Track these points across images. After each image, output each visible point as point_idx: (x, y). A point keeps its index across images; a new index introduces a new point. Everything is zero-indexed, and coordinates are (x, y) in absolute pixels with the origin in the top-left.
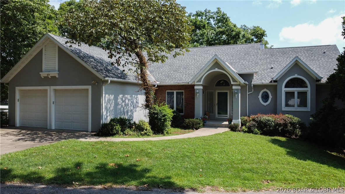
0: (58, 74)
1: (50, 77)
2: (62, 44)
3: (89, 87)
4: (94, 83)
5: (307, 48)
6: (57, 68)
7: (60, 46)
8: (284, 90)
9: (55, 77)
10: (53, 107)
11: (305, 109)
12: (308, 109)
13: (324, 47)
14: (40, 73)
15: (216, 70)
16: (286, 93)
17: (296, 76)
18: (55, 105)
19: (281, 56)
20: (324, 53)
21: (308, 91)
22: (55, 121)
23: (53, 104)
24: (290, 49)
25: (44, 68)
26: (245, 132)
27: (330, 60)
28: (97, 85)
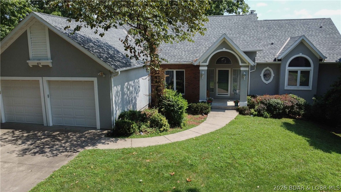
0: (52, 62)
1: (41, 66)
2: (54, 26)
3: (95, 80)
4: (101, 74)
5: (302, 20)
6: (49, 56)
7: (52, 29)
8: (288, 68)
9: (48, 66)
10: (48, 100)
11: (307, 87)
12: (310, 88)
13: (319, 20)
14: (28, 61)
15: (224, 50)
16: (290, 72)
17: (300, 55)
18: (50, 98)
19: (278, 30)
20: (321, 27)
21: (311, 70)
22: (52, 116)
23: (48, 97)
24: (286, 21)
25: (31, 54)
26: (255, 115)
27: (328, 36)
28: (105, 77)
